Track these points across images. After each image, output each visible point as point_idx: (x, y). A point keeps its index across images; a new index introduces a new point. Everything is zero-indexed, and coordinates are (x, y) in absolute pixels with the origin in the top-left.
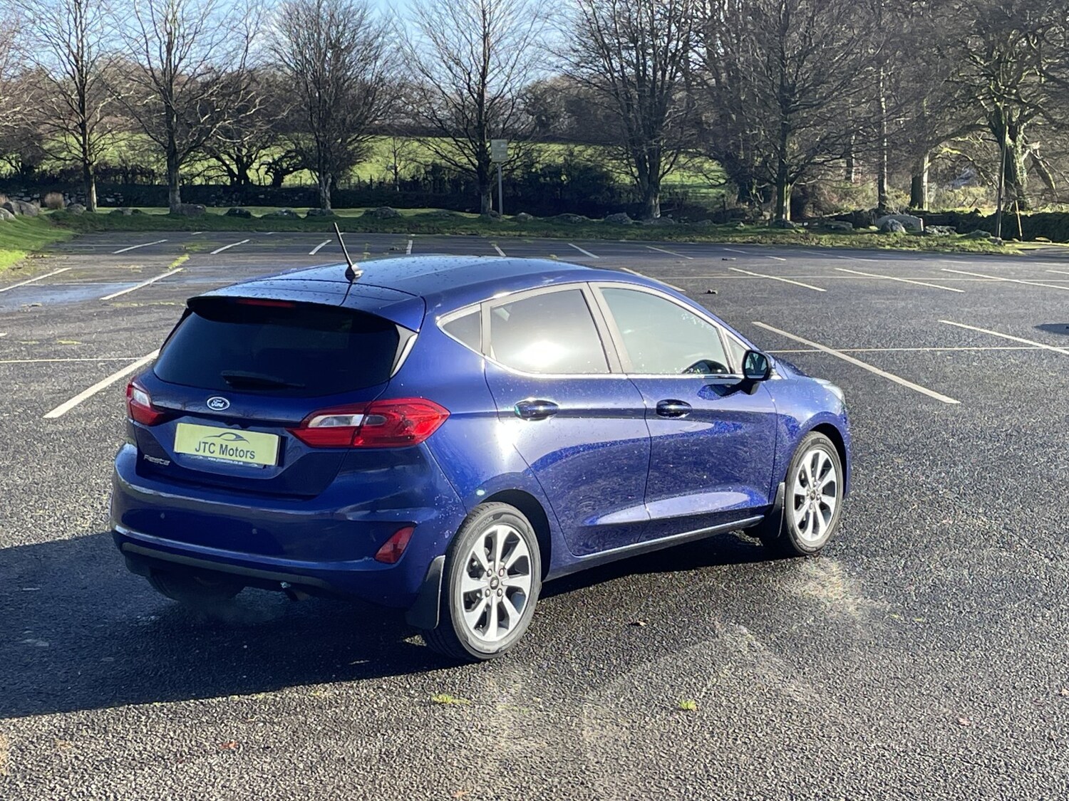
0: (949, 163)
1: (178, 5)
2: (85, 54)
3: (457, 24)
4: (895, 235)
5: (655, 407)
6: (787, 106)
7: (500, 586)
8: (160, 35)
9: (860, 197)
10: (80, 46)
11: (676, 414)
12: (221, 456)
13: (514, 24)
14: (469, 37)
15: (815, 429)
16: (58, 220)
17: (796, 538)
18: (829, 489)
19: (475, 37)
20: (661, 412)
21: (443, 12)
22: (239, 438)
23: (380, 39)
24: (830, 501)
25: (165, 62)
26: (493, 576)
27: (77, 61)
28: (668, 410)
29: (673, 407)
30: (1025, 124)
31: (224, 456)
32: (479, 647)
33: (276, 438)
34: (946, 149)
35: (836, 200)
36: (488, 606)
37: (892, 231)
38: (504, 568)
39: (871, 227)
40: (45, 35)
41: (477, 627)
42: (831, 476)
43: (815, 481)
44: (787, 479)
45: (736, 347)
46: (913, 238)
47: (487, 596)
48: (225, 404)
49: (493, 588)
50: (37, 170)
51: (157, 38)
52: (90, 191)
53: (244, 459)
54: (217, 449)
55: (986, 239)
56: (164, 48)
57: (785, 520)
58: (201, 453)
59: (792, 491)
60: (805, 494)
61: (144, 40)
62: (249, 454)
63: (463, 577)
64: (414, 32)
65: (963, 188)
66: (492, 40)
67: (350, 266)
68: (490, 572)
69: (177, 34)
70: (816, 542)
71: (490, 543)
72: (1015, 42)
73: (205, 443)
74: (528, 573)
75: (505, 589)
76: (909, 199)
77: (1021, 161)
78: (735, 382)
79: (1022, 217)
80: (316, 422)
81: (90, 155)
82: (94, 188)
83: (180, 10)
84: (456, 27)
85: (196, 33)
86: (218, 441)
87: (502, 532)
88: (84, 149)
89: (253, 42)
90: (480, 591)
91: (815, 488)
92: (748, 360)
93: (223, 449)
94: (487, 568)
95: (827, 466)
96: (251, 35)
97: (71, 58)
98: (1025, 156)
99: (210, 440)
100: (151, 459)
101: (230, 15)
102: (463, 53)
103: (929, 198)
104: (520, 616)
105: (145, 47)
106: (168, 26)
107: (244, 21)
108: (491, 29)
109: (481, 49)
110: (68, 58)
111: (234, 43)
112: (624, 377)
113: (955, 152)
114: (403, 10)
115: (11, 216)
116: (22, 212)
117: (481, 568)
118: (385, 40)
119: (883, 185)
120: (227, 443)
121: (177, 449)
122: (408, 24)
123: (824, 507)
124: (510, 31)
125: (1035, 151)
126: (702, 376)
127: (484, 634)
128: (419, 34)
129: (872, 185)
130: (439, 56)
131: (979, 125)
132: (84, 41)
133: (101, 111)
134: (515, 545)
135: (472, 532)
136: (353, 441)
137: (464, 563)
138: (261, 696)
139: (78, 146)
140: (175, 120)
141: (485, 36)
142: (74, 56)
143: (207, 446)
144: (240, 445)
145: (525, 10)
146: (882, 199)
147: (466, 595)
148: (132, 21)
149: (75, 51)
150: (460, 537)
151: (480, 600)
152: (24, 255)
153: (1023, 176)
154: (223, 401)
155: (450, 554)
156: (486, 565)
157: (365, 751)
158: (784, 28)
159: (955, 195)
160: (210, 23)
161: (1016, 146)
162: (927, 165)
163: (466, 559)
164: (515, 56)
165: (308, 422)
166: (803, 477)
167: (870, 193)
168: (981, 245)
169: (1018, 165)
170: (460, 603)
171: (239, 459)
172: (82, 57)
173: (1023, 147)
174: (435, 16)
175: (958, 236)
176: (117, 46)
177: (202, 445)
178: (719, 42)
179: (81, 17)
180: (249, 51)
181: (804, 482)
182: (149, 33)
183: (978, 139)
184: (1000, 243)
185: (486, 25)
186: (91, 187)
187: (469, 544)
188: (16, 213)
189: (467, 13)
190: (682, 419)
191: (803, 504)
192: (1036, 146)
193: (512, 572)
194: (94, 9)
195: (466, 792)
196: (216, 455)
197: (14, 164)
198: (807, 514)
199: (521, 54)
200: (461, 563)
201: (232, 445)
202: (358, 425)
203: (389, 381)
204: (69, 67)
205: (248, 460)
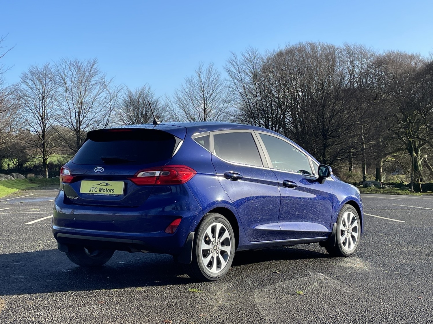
0: (391, 164)
1: (83, 97)
2: (46, 116)
3: (194, 105)
4: (370, 188)
5: (282, 182)
6: (326, 137)
7: (217, 249)
8: (76, 109)
9: (355, 177)
10: (44, 113)
11: (291, 187)
13: (216, 105)
14: (198, 110)
15: (348, 203)
16: (32, 181)
17: (342, 248)
18: (355, 229)
19: (201, 110)
20: (285, 185)
21: (188, 100)
22: (107, 184)
23: (163, 114)
24: (356, 235)
25: (77, 119)
26: (215, 244)
27: (42, 119)
28: (288, 184)
29: (289, 183)
30: (421, 148)
31: (101, 193)
32: (209, 274)
33: (123, 183)
34: (389, 158)
35: (345, 179)
36: (213, 258)
37: (369, 187)
38: (219, 242)
39: (361, 185)
40: (30, 109)
41: (208, 266)
42: (356, 224)
43: (349, 225)
44: (337, 222)
45: (315, 166)
46: (378, 189)
47: (212, 253)
48: (102, 170)
49: (215, 250)
50: (24, 166)
51: (74, 110)
52: (45, 171)
53: (109, 193)
54: (98, 190)
55: (407, 190)
56: (77, 114)
57: (337, 240)
58: (91, 192)
59: (339, 228)
60: (345, 230)
61: (69, 111)
62: (112, 191)
63: (202, 243)
64: (176, 108)
65: (397, 175)
66: (208, 111)
67: (155, 120)
68: (213, 242)
69: (82, 109)
70: (350, 251)
71: (213, 230)
72: (416, 115)
73: (93, 188)
74: (229, 246)
75: (220, 251)
76: (375, 178)
77: (420, 162)
78: (315, 179)
79: (421, 184)
80: (140, 175)
81: (46, 156)
82: (47, 169)
83: (84, 99)
84: (193, 106)
85: (90, 108)
86: (99, 187)
87: (219, 226)
88: (44, 153)
89: (112, 111)
90: (209, 250)
91: (349, 228)
92: (320, 170)
93: (101, 190)
94: (212, 241)
95: (354, 219)
96: (112, 109)
97: (40, 118)
98: (422, 160)
99: (95, 187)
100: (70, 197)
101: (103, 101)
102: (196, 116)
103: (383, 178)
104: (226, 264)
105: (69, 114)
106: (79, 105)
107: (109, 103)
108: (207, 107)
109: (203, 115)
110: (38, 118)
111: (105, 112)
112: (270, 169)
113: (393, 159)
114: (173, 100)
115: (13, 178)
116: (18, 178)
117: (210, 240)
118: (165, 114)
119: (364, 172)
120: (102, 187)
121: (81, 192)
122: (174, 105)
123: (353, 237)
124: (215, 108)
125: (425, 158)
126: (302, 174)
127: (211, 269)
128: (178, 108)
129: (360, 172)
130: (186, 117)
131: (402, 148)
132: (45, 111)
133: (51, 139)
134: (224, 232)
135: (206, 224)
136: (156, 182)
137: (203, 236)
138: (115, 290)
139: (41, 152)
140: (80, 142)
141: (205, 110)
142: (41, 117)
144: (108, 187)
145: (220, 100)
146: (364, 177)
147: (203, 250)
148: (65, 103)
149: (41, 115)
150: (201, 225)
151: (209, 254)
152: (18, 190)
153: (421, 168)
154: (101, 169)
155: (197, 231)
156: (212, 239)
157: (160, 304)
158: (324, 107)
159: (394, 178)
160: (96, 104)
161: (418, 156)
162: (382, 164)
163: (203, 235)
164: (216, 118)
165: (137, 175)
166: (344, 224)
167: (359, 176)
168: (406, 192)
169: (419, 164)
170: (201, 254)
171: (107, 193)
172: (44, 117)
173: (421, 157)
174: (185, 102)
175: (396, 189)
176: (59, 114)
177: (92, 189)
178: (297, 116)
179: (44, 102)
180: (111, 115)
181: (344, 225)
182: (71, 108)
183: (402, 154)
184: (413, 192)
185: (205, 105)
186: (46, 169)
187: (204, 229)
188: (15, 178)
189: (197, 100)
190: (294, 189)
191: (344, 235)
192: (426, 156)
193: (223, 244)
194: (50, 99)
195: (205, 314)
196: (98, 192)
197: (15, 163)
198: (346, 239)
199: (219, 116)
200: (202, 236)
201: (104, 188)
202: (158, 175)
203: (171, 158)
204: (39, 121)
205: (111, 193)
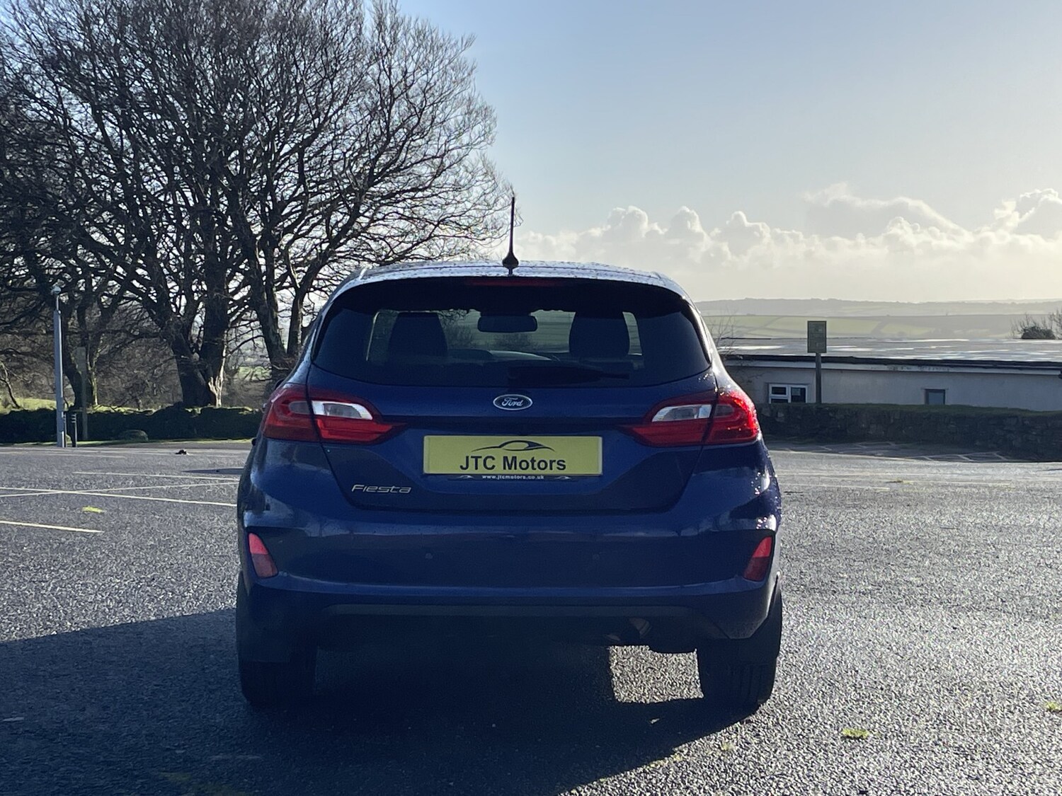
12: (507, 471)
22: (532, 446)
31: (513, 471)
33: (598, 440)
48: (526, 402)
53: (548, 472)
54: (499, 464)
58: (471, 470)
62: (555, 464)
73: (476, 458)
80: (664, 414)
86: (498, 453)
93: (510, 463)
99: (484, 453)
100: (367, 489)
120: (515, 454)
121: (428, 470)
143: (480, 461)
144: (538, 455)
154: (522, 399)
165: (650, 417)
171: (538, 471)
177: (472, 461)
196: (498, 470)
201: (521, 456)
205: (555, 471)
